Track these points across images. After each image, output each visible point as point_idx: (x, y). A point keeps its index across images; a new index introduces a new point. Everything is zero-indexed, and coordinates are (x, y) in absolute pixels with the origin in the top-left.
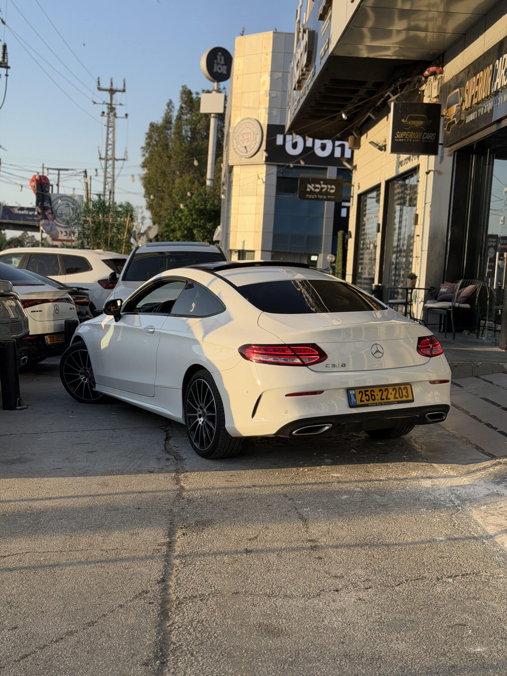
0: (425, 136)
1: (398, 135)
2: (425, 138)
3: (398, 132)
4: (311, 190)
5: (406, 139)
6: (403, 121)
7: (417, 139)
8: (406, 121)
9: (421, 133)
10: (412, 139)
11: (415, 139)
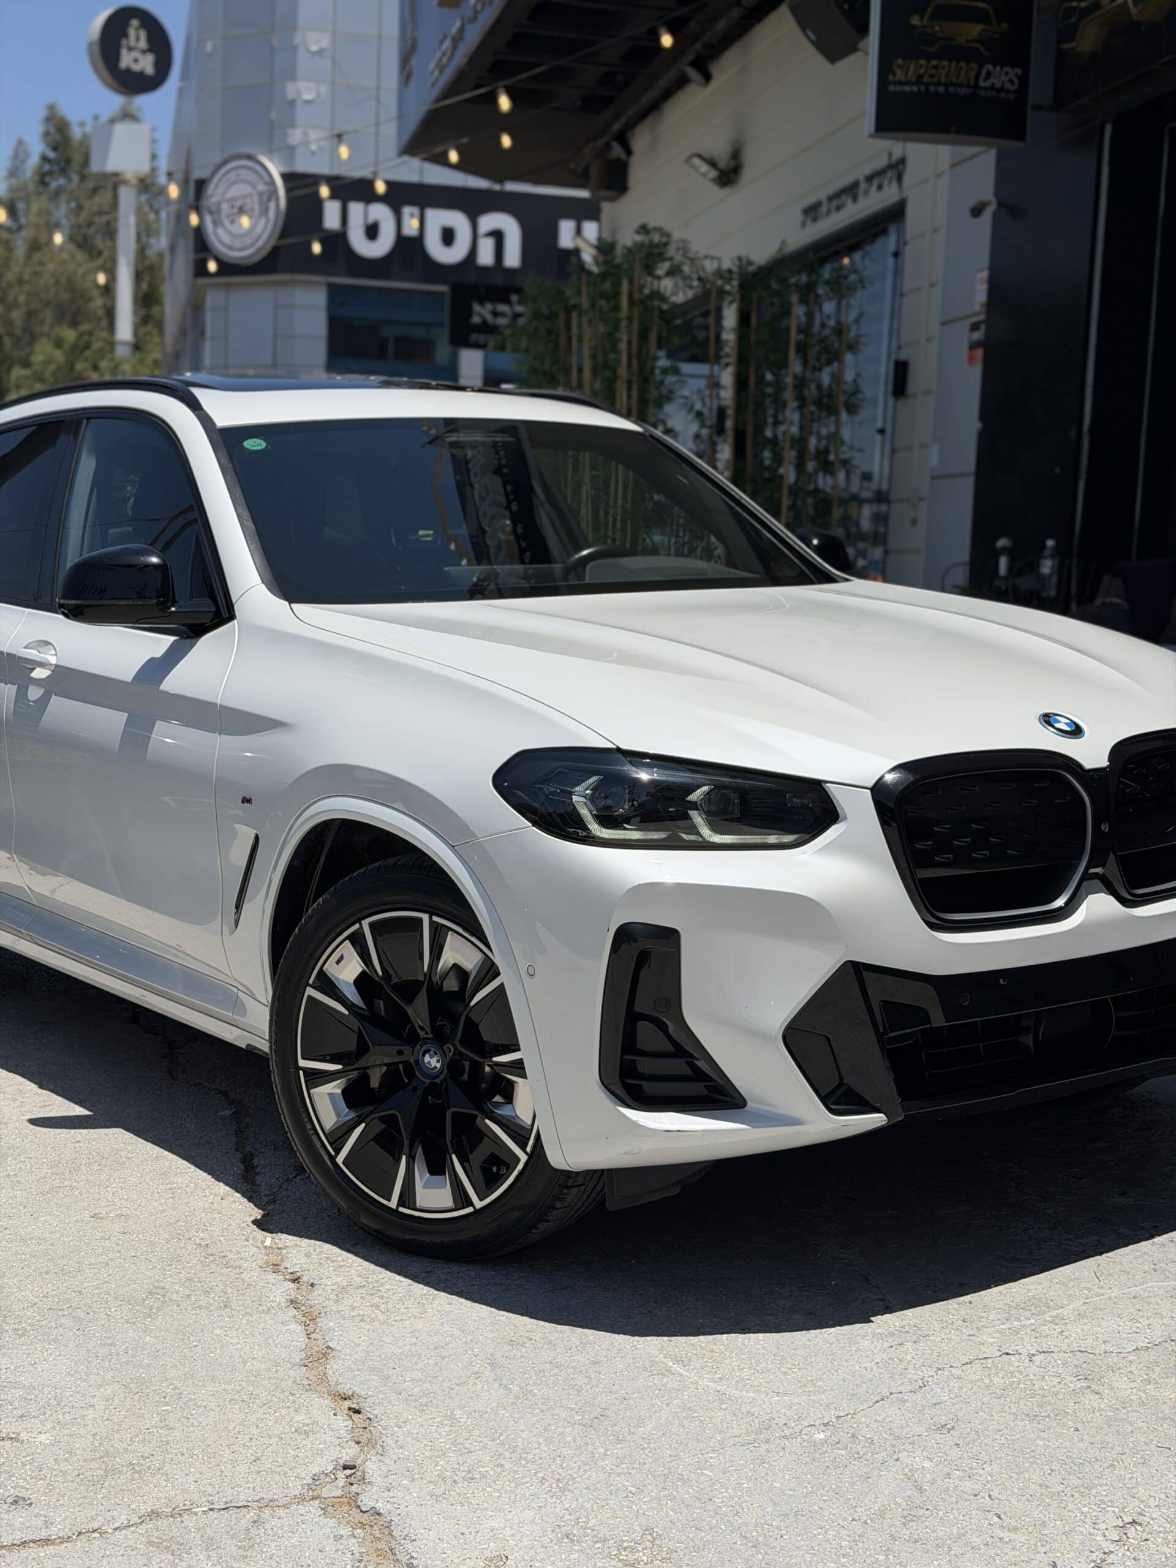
0: (988, 75)
1: (899, 72)
2: (988, 84)
3: (900, 61)
4: (485, 322)
5: (927, 85)
6: (915, 21)
7: (961, 85)
8: (925, 22)
9: (974, 65)
10: (946, 86)
11: (955, 85)
